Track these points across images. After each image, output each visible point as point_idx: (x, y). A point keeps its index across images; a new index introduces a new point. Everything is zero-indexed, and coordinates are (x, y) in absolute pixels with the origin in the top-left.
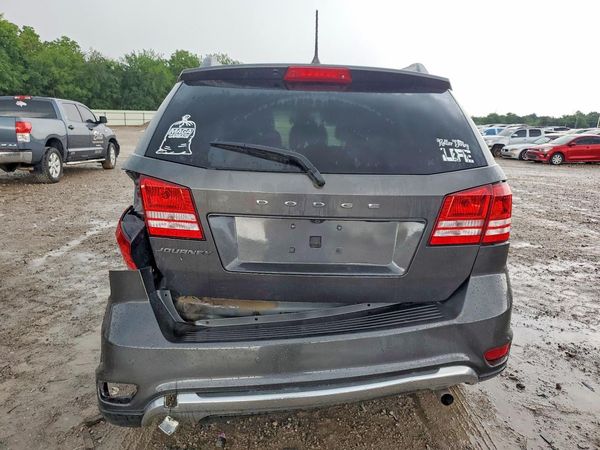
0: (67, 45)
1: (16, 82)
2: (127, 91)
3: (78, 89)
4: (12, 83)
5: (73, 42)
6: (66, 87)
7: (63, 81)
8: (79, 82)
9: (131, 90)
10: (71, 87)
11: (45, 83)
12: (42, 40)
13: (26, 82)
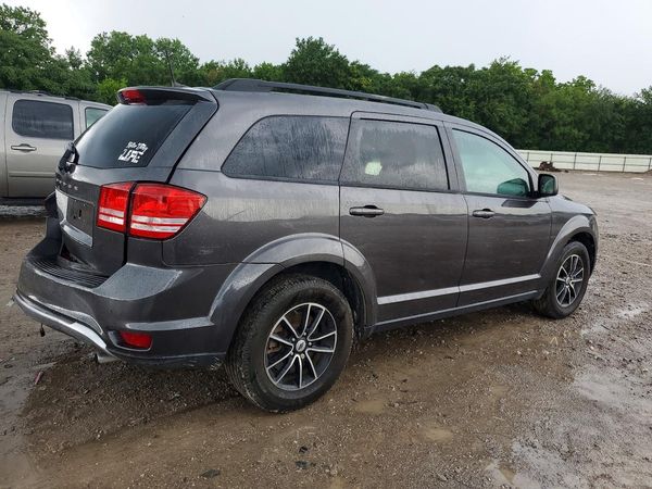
0: (581, 84)
1: (516, 125)
2: (635, 132)
3: (575, 132)
4: (511, 126)
5: (589, 81)
6: (562, 128)
7: (561, 122)
8: (578, 124)
9: (640, 131)
10: (567, 129)
11: (543, 125)
12: (557, 82)
13: (526, 125)
